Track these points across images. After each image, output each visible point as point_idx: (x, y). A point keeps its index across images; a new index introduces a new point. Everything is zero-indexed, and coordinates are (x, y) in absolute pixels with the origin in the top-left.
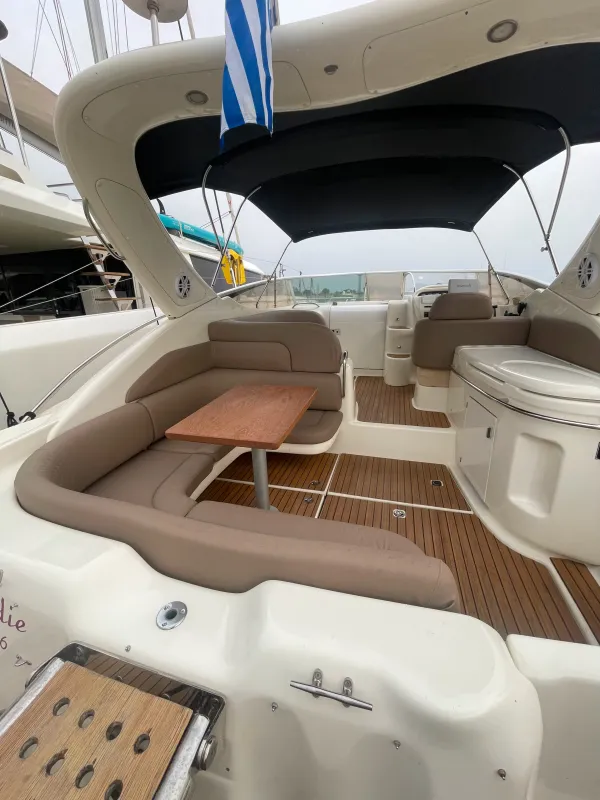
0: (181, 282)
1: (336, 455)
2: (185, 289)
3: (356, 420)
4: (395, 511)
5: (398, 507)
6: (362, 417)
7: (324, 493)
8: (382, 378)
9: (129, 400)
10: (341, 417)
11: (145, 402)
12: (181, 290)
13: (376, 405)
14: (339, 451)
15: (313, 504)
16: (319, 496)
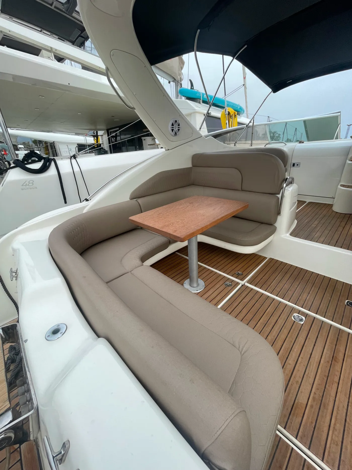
0: (173, 125)
1: (265, 258)
2: (176, 129)
3: (288, 235)
4: (295, 314)
5: (299, 312)
6: (294, 234)
7: (242, 283)
8: (331, 206)
9: (132, 199)
10: (274, 230)
11: (140, 200)
12: (173, 130)
13: (313, 226)
14: (269, 255)
15: (230, 288)
16: (238, 284)
